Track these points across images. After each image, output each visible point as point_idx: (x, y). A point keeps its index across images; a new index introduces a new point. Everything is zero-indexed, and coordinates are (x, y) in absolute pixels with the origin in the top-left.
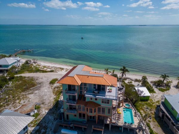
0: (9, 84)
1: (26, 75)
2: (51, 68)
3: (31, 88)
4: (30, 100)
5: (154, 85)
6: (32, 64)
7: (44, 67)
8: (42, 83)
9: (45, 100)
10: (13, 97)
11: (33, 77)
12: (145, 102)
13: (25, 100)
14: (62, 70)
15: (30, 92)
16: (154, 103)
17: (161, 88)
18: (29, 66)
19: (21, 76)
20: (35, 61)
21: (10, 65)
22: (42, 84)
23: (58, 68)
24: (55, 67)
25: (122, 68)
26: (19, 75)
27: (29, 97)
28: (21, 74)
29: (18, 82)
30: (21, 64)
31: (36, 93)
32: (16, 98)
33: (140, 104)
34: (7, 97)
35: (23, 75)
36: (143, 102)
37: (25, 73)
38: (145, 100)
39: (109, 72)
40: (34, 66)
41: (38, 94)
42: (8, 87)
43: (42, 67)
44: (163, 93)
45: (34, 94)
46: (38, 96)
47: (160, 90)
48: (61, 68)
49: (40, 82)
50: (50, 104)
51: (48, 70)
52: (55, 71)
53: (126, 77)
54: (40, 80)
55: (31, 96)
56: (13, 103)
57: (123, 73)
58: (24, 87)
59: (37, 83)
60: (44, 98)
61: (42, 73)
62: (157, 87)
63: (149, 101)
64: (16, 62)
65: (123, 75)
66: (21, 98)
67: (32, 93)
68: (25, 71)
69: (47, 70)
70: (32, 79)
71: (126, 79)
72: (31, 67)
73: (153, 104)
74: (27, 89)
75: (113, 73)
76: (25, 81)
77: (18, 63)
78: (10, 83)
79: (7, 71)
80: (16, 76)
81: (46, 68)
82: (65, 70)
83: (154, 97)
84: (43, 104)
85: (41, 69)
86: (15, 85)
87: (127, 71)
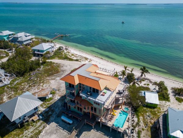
0: (40, 68)
1: (56, 61)
2: (77, 57)
3: (55, 75)
4: (51, 85)
5: (173, 92)
6: (64, 51)
7: (72, 54)
8: (65, 70)
9: (61, 87)
10: (40, 80)
11: (60, 64)
12: (151, 110)
13: (47, 84)
14: (86, 61)
15: (53, 78)
16: (160, 112)
17: (180, 97)
18: (60, 52)
19: (51, 62)
20: (67, 48)
21: (45, 50)
22: (64, 72)
23: (84, 57)
24: (81, 56)
25: (143, 68)
26: (49, 61)
27: (50, 82)
28: (52, 59)
29: (48, 67)
30: (54, 49)
31: (57, 80)
32: (42, 81)
33: (144, 110)
34: (36, 79)
35: (53, 61)
36: (149, 109)
37: (55, 59)
38: (152, 107)
39: (128, 70)
40: (64, 53)
41: (58, 81)
42: (39, 71)
43: (71, 55)
44: (179, 103)
45: (55, 80)
46: (57, 83)
47: (176, 99)
48: (86, 58)
49: (63, 70)
50: (63, 92)
51: (75, 58)
52: (80, 60)
53: (146, 77)
54: (65, 67)
55: (52, 82)
56: (38, 85)
57: (142, 73)
58: (50, 73)
59: (61, 70)
60: (61, 86)
61: (68, 61)
62: (175, 96)
63: (156, 110)
64: (50, 48)
65: (142, 75)
66: (45, 82)
67: (54, 79)
68: (56, 57)
69: (73, 59)
70: (58, 66)
71: (144, 80)
72: (62, 54)
73: (158, 113)
74: (52, 74)
75: (132, 71)
76: (53, 67)
77: (52, 48)
78: (42, 67)
79: (42, 55)
80: (47, 61)
81: (73, 56)
82: (88, 61)
83: (166, 105)
84: (59, 90)
85: (69, 57)
86: (45, 69)
87: (147, 72)
